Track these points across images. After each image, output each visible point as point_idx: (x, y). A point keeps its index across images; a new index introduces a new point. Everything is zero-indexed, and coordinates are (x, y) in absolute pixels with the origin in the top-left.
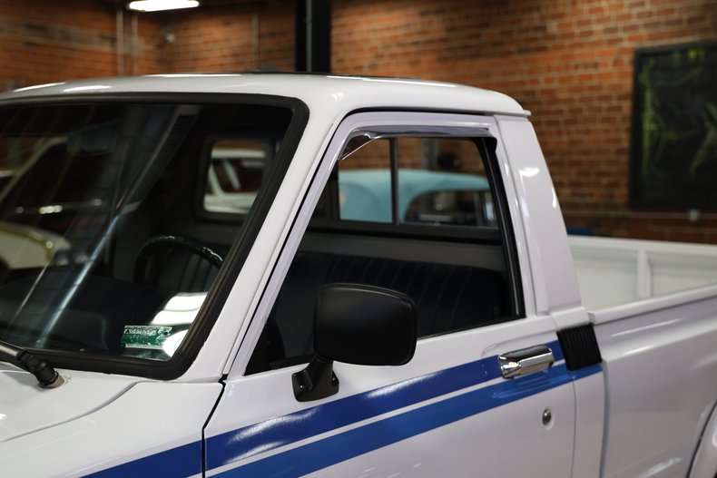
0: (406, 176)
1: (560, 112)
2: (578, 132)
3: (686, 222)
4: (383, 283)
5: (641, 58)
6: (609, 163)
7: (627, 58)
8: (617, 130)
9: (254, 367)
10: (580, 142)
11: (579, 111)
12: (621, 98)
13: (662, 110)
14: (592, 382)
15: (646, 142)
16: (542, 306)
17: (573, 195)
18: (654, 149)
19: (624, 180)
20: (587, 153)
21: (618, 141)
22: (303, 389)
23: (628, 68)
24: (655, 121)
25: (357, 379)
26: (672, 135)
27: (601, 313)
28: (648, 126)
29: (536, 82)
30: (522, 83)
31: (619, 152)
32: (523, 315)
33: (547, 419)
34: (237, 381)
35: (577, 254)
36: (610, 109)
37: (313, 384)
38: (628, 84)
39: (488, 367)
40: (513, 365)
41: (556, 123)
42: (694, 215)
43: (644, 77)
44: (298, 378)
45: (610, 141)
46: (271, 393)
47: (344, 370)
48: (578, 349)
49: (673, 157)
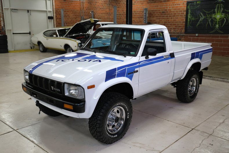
1: (172, 14)
2: (175, 18)
3: (195, 36)
4: (153, 48)
5: (188, 3)
6: (181, 24)
7: (185, 3)
8: (183, 18)
9: (142, 56)
10: (176, 20)
11: (176, 14)
12: (184, 11)
13: (192, 14)
14: (173, 59)
16: (168, 51)
17: (174, 31)
18: (190, 21)
19: (184, 28)
20: (177, 22)
21: (183, 20)
22: (146, 58)
24: (190, 16)
25: (151, 57)
26: (193, 19)
27: (175, 52)
28: (189, 17)
29: (167, 8)
30: (164, 8)
31: (183, 22)
32: (166, 52)
33: (168, 63)
34: (141, 57)
35: (172, 44)
36: (182, 13)
37: (147, 58)
38: (185, 8)
39: (162, 57)
40: (165, 57)
41: (171, 16)
42: (197, 35)
43: (189, 7)
44: (145, 57)
45: (181, 20)
46: (143, 58)
47: (149, 56)
48: (172, 55)
49: (193, 23)
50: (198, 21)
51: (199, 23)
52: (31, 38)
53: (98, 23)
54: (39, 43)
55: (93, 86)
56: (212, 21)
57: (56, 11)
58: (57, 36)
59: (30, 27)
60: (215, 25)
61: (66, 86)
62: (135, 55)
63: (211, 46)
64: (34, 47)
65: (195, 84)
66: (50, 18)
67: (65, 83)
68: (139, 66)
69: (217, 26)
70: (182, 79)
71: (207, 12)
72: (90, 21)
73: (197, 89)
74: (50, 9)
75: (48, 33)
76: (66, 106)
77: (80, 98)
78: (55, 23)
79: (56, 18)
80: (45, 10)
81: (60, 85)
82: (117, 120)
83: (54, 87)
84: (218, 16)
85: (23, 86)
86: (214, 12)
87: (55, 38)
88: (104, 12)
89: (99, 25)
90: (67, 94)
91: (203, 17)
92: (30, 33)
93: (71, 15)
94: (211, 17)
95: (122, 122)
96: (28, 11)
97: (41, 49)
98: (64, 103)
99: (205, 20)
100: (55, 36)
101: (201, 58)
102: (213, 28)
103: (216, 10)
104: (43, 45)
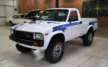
0: (63, 14)
5: (83, 3)
7: (82, 3)
8: (81, 9)
13: (85, 7)
15: (84, 11)
23: (82, 4)
26: (86, 10)
28: (84, 9)
29: (74, 5)
30: (72, 5)
32: (78, 21)
33: (80, 26)
34: (67, 22)
36: (80, 7)
38: (82, 5)
40: (78, 23)
43: (84, 4)
46: (69, 23)
47: (71, 22)
48: (81, 22)
49: (86, 12)
50: (88, 11)
51: (89, 12)
52: (6, 19)
53: (40, 12)
54: (10, 22)
55: (47, 34)
56: (95, 11)
57: (19, 6)
58: (20, 18)
59: (5, 14)
60: (96, 13)
61: (34, 34)
62: (65, 21)
63: (97, 20)
64: (7, 24)
65: (91, 37)
66: (16, 9)
67: (33, 33)
68: (67, 26)
69: (97, 13)
70: (85, 34)
71: (92, 7)
72: (37, 11)
73: (92, 39)
74: (15, 5)
75: (15, 16)
76: (34, 44)
77: (41, 39)
78: (18, 12)
79: (19, 10)
80: (13, 5)
81: (31, 34)
82: (58, 51)
83: (28, 35)
84: (98, 9)
85: (10, 37)
86: (96, 7)
87: (19, 19)
88: (43, 7)
89: (41, 13)
90: (34, 38)
91: (91, 9)
92: (5, 17)
93: (26, 8)
94: (94, 9)
95: (60, 53)
96: (4, 6)
97: (11, 25)
98: (33, 42)
99: (92, 11)
100: (19, 18)
101: (93, 25)
102: (96, 14)
103: (96, 6)
104: (12, 23)
